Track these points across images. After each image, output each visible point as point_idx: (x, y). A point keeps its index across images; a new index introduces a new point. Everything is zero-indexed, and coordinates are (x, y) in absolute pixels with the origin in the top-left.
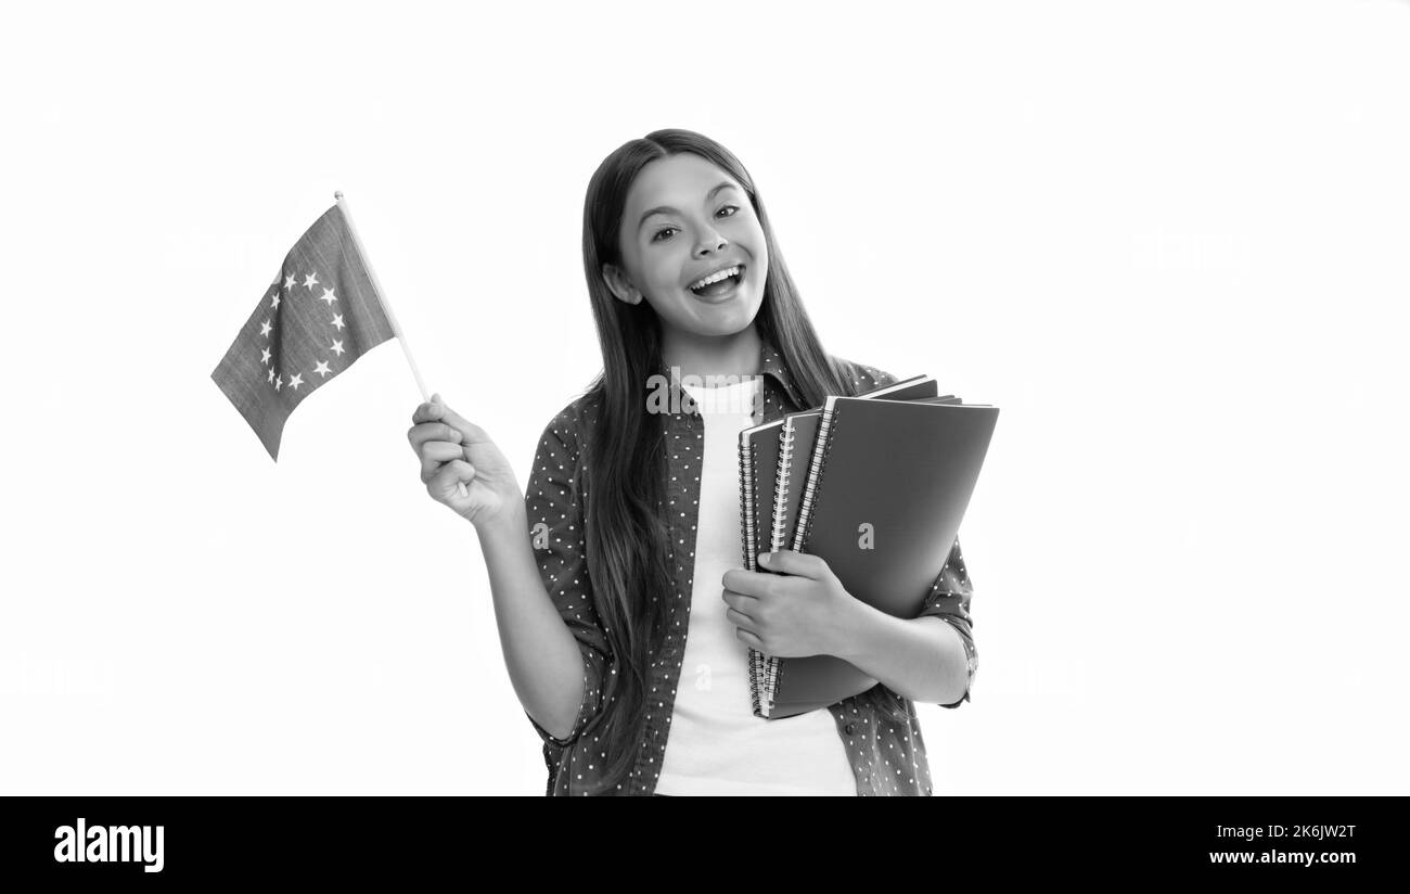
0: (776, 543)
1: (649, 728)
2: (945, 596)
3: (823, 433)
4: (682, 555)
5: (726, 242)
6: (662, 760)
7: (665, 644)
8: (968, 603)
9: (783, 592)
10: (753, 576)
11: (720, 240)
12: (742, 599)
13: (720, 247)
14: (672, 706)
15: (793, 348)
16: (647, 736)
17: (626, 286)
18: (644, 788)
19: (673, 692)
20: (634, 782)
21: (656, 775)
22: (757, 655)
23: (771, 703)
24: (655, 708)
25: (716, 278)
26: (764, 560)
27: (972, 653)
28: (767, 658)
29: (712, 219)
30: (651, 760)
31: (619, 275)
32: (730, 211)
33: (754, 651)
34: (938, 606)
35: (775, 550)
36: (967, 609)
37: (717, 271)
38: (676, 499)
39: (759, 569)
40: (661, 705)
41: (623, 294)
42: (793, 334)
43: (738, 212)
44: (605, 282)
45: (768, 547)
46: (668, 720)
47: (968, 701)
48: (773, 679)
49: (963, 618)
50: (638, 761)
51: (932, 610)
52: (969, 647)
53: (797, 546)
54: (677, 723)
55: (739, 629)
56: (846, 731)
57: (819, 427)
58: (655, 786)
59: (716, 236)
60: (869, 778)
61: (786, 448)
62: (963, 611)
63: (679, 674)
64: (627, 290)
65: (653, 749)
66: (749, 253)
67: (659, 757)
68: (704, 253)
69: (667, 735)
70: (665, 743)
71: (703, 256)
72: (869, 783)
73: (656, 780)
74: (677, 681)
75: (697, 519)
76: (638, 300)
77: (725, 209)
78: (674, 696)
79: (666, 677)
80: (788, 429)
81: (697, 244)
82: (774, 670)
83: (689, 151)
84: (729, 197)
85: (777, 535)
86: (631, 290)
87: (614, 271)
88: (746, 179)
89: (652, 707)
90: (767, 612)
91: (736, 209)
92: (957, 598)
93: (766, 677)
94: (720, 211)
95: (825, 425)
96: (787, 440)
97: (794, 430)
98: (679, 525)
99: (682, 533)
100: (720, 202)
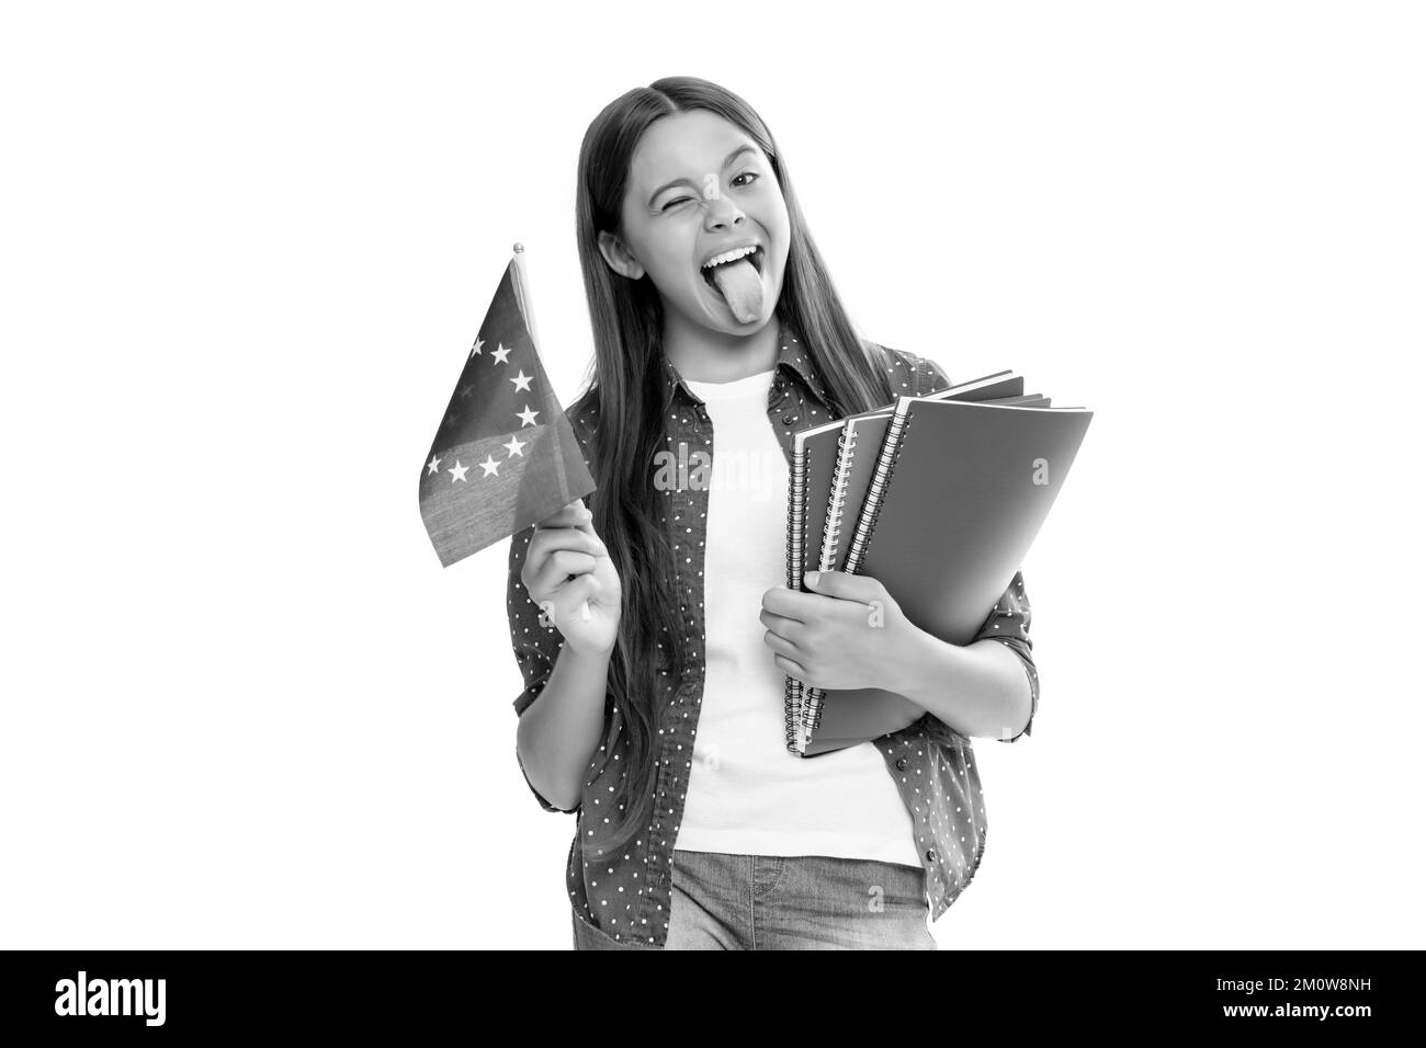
0: (825, 561)
1: (667, 774)
2: (1005, 616)
3: (892, 440)
4: (689, 576)
5: (743, 215)
6: (682, 811)
7: (685, 679)
8: (1028, 624)
9: (832, 617)
10: (797, 597)
11: (737, 213)
12: (785, 623)
13: (737, 221)
14: (692, 748)
15: (819, 334)
16: (666, 783)
17: (624, 256)
18: (663, 843)
19: (693, 732)
20: (653, 837)
21: (676, 828)
22: (795, 683)
23: (808, 739)
24: (673, 752)
25: (730, 257)
26: (811, 579)
27: (1035, 682)
28: (806, 688)
29: (727, 187)
30: (671, 811)
31: (618, 245)
32: (749, 179)
33: (792, 679)
34: (997, 627)
35: (823, 569)
36: (1026, 629)
37: (733, 248)
38: (681, 513)
39: (804, 589)
40: (680, 747)
41: (621, 267)
42: (820, 317)
43: (758, 181)
44: (601, 253)
45: (816, 566)
46: (688, 764)
47: (1029, 734)
48: (812, 712)
49: (1023, 641)
50: (657, 812)
51: (989, 632)
52: (1032, 674)
53: (851, 566)
54: (696, 768)
55: (777, 655)
56: (897, 767)
57: (887, 432)
58: (674, 841)
59: (733, 207)
60: (927, 818)
61: (845, 455)
62: (1023, 631)
63: (699, 711)
64: (626, 262)
65: (672, 798)
66: (766, 231)
67: (679, 806)
68: (719, 226)
69: (687, 781)
70: (685, 792)
71: (717, 230)
72: (927, 823)
73: (676, 834)
74: (697, 721)
75: (705, 534)
76: (639, 275)
77: (743, 176)
78: (694, 738)
79: (686, 715)
80: (849, 434)
81: (709, 215)
82: (814, 702)
83: (702, 107)
84: (748, 163)
85: (827, 551)
86: (631, 263)
87: (612, 240)
88: (767, 140)
89: (670, 750)
90: (812, 639)
91: (755, 176)
92: (1018, 618)
93: (804, 709)
94: (738, 178)
95: (895, 430)
96: (847, 446)
97: (856, 434)
98: (686, 542)
99: (689, 551)
100: (737, 168)
